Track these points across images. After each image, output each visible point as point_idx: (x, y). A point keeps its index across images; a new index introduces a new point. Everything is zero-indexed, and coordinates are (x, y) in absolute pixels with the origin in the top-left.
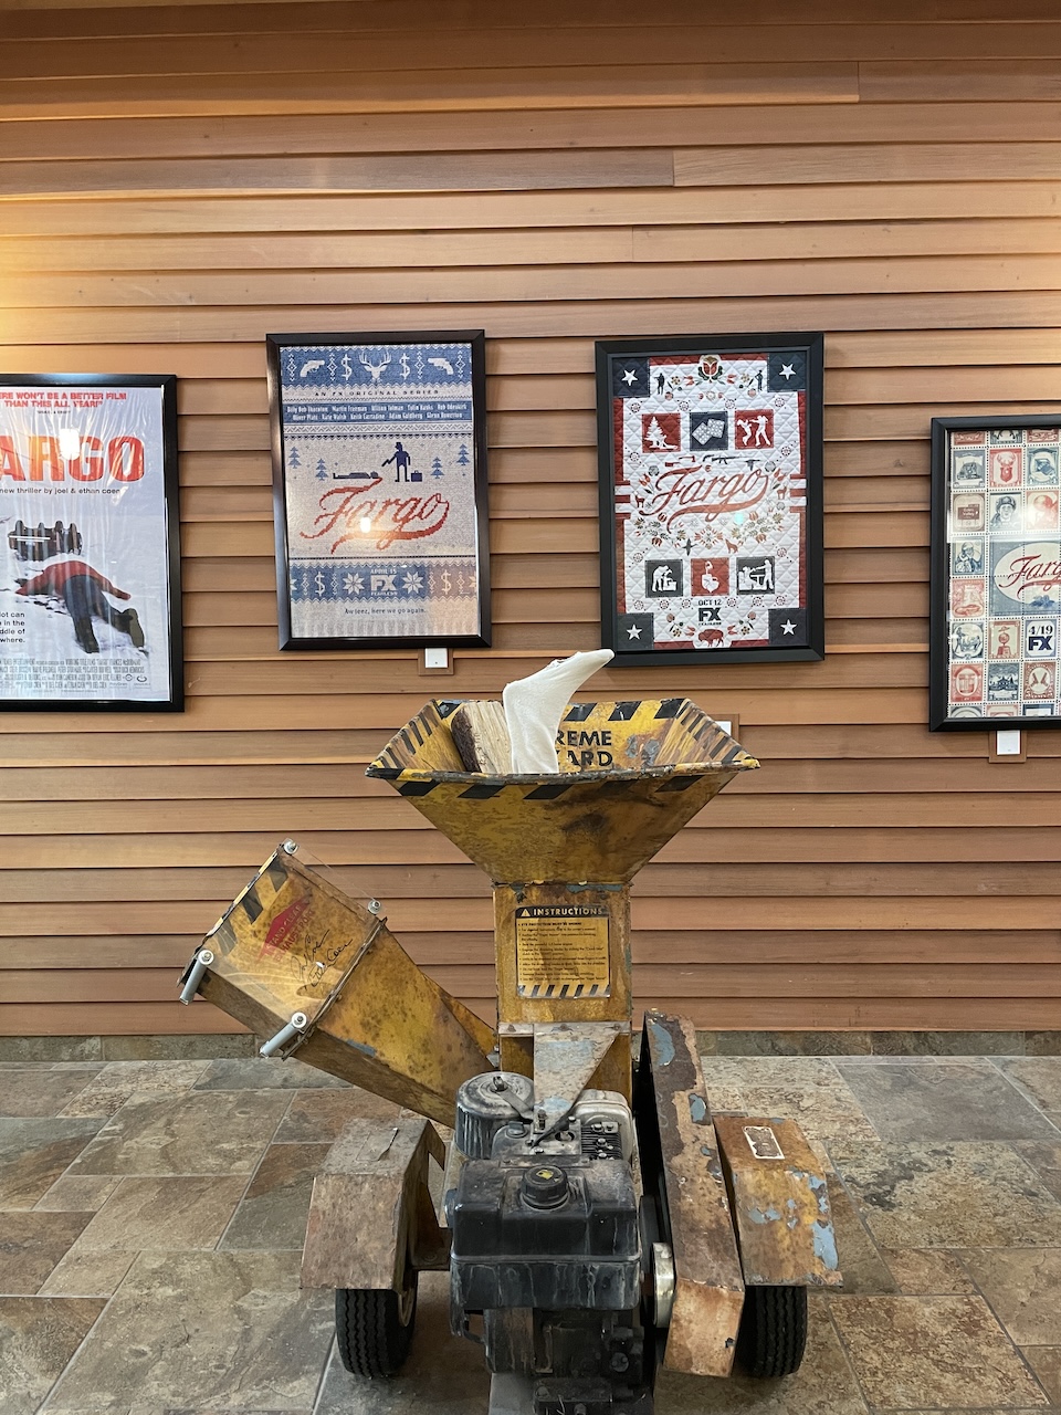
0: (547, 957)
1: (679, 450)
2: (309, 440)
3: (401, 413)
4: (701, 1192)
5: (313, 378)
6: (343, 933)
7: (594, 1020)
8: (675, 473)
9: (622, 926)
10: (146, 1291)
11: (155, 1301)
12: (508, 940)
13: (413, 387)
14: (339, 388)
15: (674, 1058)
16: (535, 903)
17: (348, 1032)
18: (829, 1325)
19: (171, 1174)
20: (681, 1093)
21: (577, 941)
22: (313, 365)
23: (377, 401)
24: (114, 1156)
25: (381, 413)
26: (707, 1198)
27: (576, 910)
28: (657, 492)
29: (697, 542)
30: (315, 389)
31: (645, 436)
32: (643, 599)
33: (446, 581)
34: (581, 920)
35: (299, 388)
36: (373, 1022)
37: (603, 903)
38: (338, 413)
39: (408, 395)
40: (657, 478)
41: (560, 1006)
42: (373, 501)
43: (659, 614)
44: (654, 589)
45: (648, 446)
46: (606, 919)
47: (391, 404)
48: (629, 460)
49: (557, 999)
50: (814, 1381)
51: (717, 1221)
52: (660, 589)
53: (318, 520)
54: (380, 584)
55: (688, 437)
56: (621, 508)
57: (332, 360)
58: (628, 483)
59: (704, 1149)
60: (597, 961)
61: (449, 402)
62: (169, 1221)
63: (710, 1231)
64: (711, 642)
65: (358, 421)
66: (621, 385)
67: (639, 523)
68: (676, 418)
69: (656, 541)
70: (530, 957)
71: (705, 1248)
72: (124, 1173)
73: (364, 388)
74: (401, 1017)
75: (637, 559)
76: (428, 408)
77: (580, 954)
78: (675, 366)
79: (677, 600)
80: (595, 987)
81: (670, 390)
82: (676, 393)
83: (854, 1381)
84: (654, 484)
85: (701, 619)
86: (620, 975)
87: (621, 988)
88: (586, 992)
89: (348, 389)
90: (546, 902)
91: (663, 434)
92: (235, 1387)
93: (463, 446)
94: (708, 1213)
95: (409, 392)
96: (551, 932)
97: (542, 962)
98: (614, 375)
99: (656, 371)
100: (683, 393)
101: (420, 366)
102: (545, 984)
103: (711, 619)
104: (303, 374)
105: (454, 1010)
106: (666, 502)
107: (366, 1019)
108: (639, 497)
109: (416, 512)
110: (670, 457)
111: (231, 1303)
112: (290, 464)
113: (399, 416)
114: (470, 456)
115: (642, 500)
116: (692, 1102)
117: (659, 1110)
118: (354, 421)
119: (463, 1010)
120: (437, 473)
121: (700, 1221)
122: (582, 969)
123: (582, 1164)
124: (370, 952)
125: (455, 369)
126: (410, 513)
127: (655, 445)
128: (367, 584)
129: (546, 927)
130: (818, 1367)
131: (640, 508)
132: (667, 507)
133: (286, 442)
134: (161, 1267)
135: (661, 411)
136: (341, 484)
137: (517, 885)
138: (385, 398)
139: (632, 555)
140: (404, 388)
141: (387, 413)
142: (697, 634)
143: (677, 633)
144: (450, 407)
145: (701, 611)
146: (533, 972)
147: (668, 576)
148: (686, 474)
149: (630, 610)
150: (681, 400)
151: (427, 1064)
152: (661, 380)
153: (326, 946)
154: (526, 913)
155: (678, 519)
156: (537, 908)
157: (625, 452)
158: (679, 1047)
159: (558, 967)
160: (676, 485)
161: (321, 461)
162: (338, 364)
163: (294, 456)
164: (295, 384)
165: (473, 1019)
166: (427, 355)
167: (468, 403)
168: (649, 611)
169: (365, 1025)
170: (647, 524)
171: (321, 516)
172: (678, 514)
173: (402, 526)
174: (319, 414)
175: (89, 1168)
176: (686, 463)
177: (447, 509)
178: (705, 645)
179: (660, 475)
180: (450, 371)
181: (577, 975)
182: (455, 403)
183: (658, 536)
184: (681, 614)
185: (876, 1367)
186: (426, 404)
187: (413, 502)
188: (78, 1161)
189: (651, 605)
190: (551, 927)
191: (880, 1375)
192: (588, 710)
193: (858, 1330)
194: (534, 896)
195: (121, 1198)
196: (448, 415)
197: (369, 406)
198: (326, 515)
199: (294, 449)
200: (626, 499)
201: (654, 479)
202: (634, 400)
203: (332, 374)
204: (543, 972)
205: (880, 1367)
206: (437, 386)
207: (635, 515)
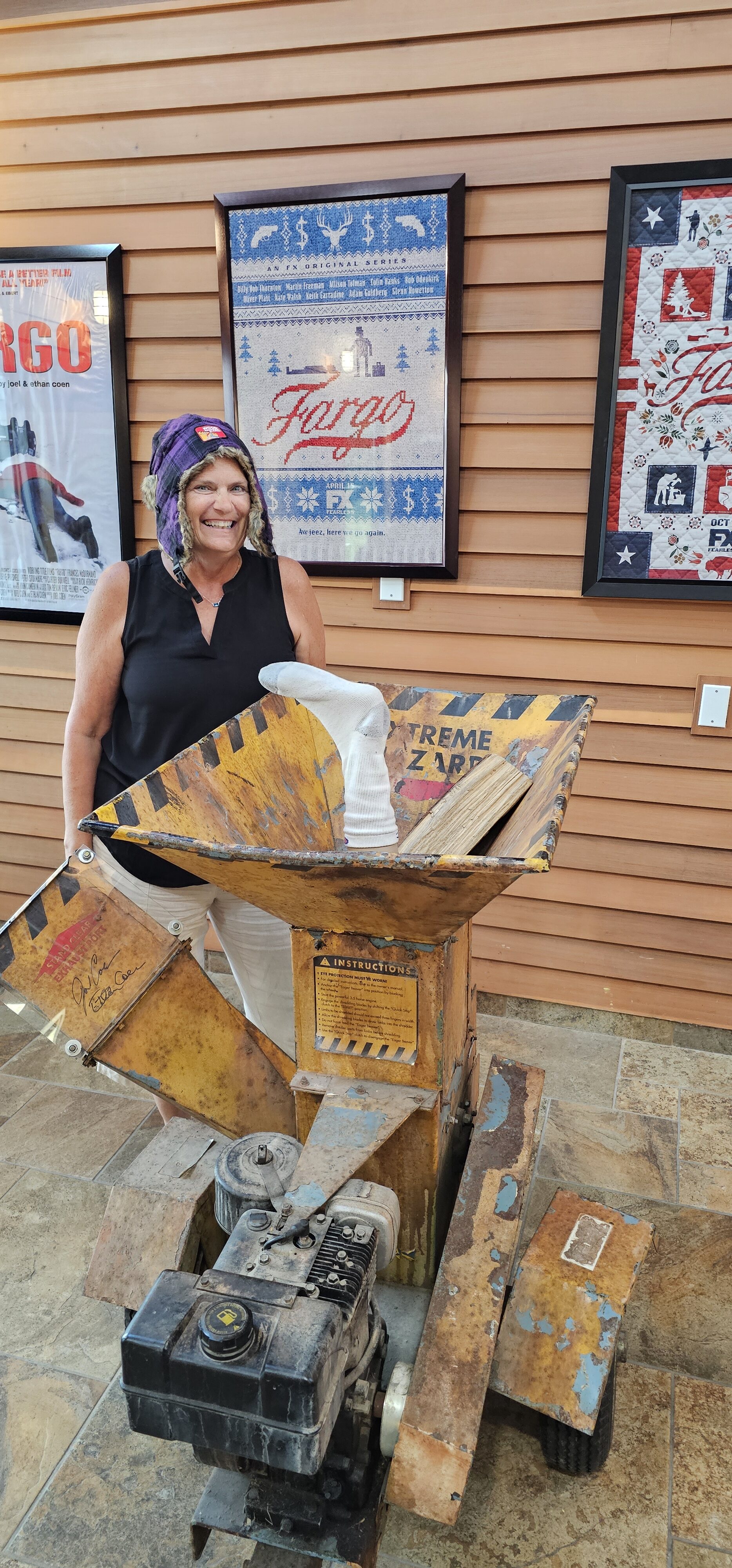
0: (348, 1010)
1: (708, 318)
2: (261, 327)
3: (362, 289)
4: (470, 1310)
5: (265, 248)
6: (135, 954)
7: (399, 1084)
8: (699, 349)
9: (433, 991)
10: (17, 1214)
11: (20, 1226)
12: (306, 987)
13: (377, 256)
14: (294, 261)
15: (504, 1124)
16: (335, 953)
17: (129, 1062)
18: (666, 1413)
19: (87, 1088)
20: (495, 1171)
21: (382, 999)
22: (265, 232)
23: (335, 275)
24: (47, 1058)
25: (341, 290)
26: (474, 1319)
27: (381, 965)
28: (672, 375)
29: (719, 443)
30: (267, 262)
31: (665, 299)
32: (642, 514)
33: (409, 499)
34: (386, 977)
35: (250, 262)
36: (161, 1053)
37: (412, 964)
38: (293, 292)
39: (372, 266)
40: (676, 356)
41: (363, 1063)
42: (329, 401)
43: (659, 534)
44: (656, 503)
45: (668, 314)
46: (415, 980)
47: (351, 278)
48: (641, 332)
49: (357, 1057)
50: (622, 1480)
51: (475, 1353)
52: (664, 502)
53: (270, 424)
54: (336, 500)
55: (723, 300)
56: (624, 396)
57: (286, 224)
58: (636, 363)
59: (495, 1251)
60: (404, 1023)
61: (419, 274)
62: (66, 1140)
63: (462, 1364)
64: (721, 572)
65: (315, 301)
66: (641, 228)
67: (646, 417)
68: (709, 274)
69: (665, 441)
70: (330, 1008)
71: (446, 1386)
72: (48, 1080)
73: (321, 260)
74: (195, 1048)
75: (638, 464)
76: (395, 281)
77: (384, 1013)
78: (715, 200)
79: (683, 518)
80: (401, 1050)
81: (705, 234)
82: (713, 239)
83: (666, 1493)
84: (670, 365)
85: (712, 543)
86: (429, 1042)
87: (430, 1055)
88: (390, 1054)
89: (303, 261)
90: (348, 952)
91: (690, 296)
92: (51, 1339)
93: (433, 330)
94: (468, 1340)
95: (372, 262)
96: (353, 986)
97: (343, 1015)
98: (632, 213)
99: (689, 206)
100: (722, 239)
101: (386, 226)
102: (346, 1040)
103: (725, 544)
104: (254, 244)
105: (260, 1042)
106: (684, 389)
107: (153, 1049)
108: (650, 382)
109: (378, 413)
110: (695, 328)
111: (85, 1243)
112: (242, 357)
113: (360, 294)
114: (441, 343)
115: (653, 386)
116: (503, 1184)
117: (461, 1190)
118: (310, 301)
119: (270, 1044)
120: (403, 365)
121: (455, 1349)
122: (387, 1029)
123: (284, 1303)
124: (166, 975)
125: (428, 229)
126: (372, 414)
127: (677, 312)
128: (322, 500)
129: (348, 980)
130: (633, 1464)
131: (650, 397)
132: (684, 396)
133: (236, 330)
134: (40, 1190)
135: (691, 264)
136: (295, 380)
137: (313, 931)
138: (345, 271)
139: (633, 458)
140: (367, 257)
141: (346, 290)
142: (704, 562)
143: (679, 559)
144: (420, 280)
145: (713, 532)
146: (333, 1024)
147: (675, 487)
148: (714, 351)
149: (624, 527)
150: (718, 248)
151: (221, 1099)
152: (695, 221)
153: (115, 967)
154: (325, 962)
155: (698, 412)
156: (339, 958)
157: (638, 322)
158: (515, 1109)
159: (360, 1023)
160: (700, 366)
161: (274, 353)
162: (292, 228)
163: (245, 346)
164: (245, 257)
165: (280, 1055)
166: (395, 212)
167: (441, 274)
168: (646, 530)
169: (150, 1056)
170: (655, 417)
171: (274, 420)
172: (699, 405)
173: (361, 431)
174: (271, 294)
175: (22, 1070)
176: (716, 337)
177: (413, 410)
178: (713, 576)
179: (679, 353)
180: (421, 232)
181: (381, 1034)
182: (426, 274)
183: (669, 434)
184: (687, 536)
185: (699, 1482)
186: (391, 276)
187: (374, 402)
188: (15, 1058)
189: (651, 523)
190: (354, 980)
191: (699, 1493)
192: (471, 703)
193: (697, 1426)
194: (335, 945)
195: (34, 1107)
196: (417, 291)
197: (326, 282)
198: (279, 418)
199: (245, 339)
200: (631, 384)
201: (671, 357)
202: (655, 249)
203: (286, 242)
204: (344, 1026)
205: (704, 1482)
206: (405, 254)
207: (642, 406)
